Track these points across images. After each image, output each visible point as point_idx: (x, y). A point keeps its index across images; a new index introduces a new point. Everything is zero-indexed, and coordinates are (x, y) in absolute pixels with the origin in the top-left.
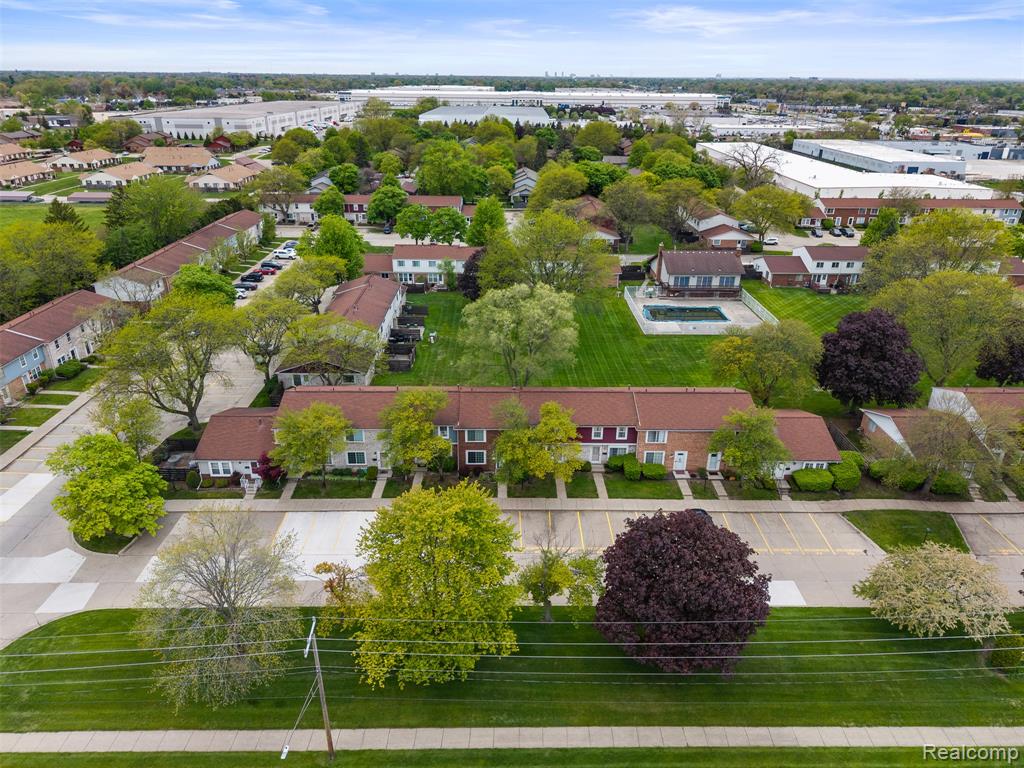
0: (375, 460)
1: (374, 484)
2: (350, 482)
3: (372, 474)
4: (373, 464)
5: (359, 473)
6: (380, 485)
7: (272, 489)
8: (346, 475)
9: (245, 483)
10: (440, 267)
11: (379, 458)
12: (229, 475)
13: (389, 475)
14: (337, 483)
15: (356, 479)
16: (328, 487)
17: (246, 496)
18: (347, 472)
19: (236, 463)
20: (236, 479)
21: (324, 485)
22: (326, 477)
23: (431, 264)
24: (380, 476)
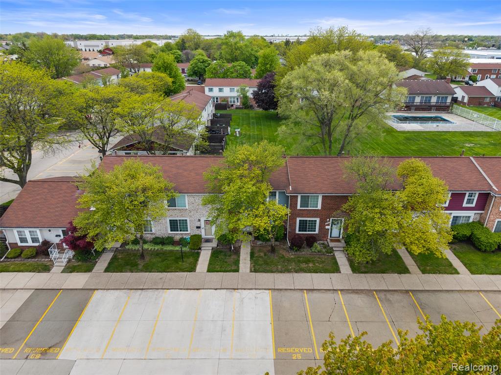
0: (198, 227)
1: (198, 254)
2: (171, 251)
3: (196, 243)
4: (197, 232)
5: (181, 242)
6: (205, 256)
7: (85, 260)
8: (168, 244)
9: (54, 254)
10: (238, 91)
11: (203, 226)
12: (37, 244)
13: (214, 244)
14: (157, 254)
15: (178, 248)
16: (147, 258)
17: (54, 270)
18: (169, 241)
19: (45, 231)
20: (44, 249)
21: (142, 256)
22: (146, 246)
23: (231, 90)
24: (204, 245)
